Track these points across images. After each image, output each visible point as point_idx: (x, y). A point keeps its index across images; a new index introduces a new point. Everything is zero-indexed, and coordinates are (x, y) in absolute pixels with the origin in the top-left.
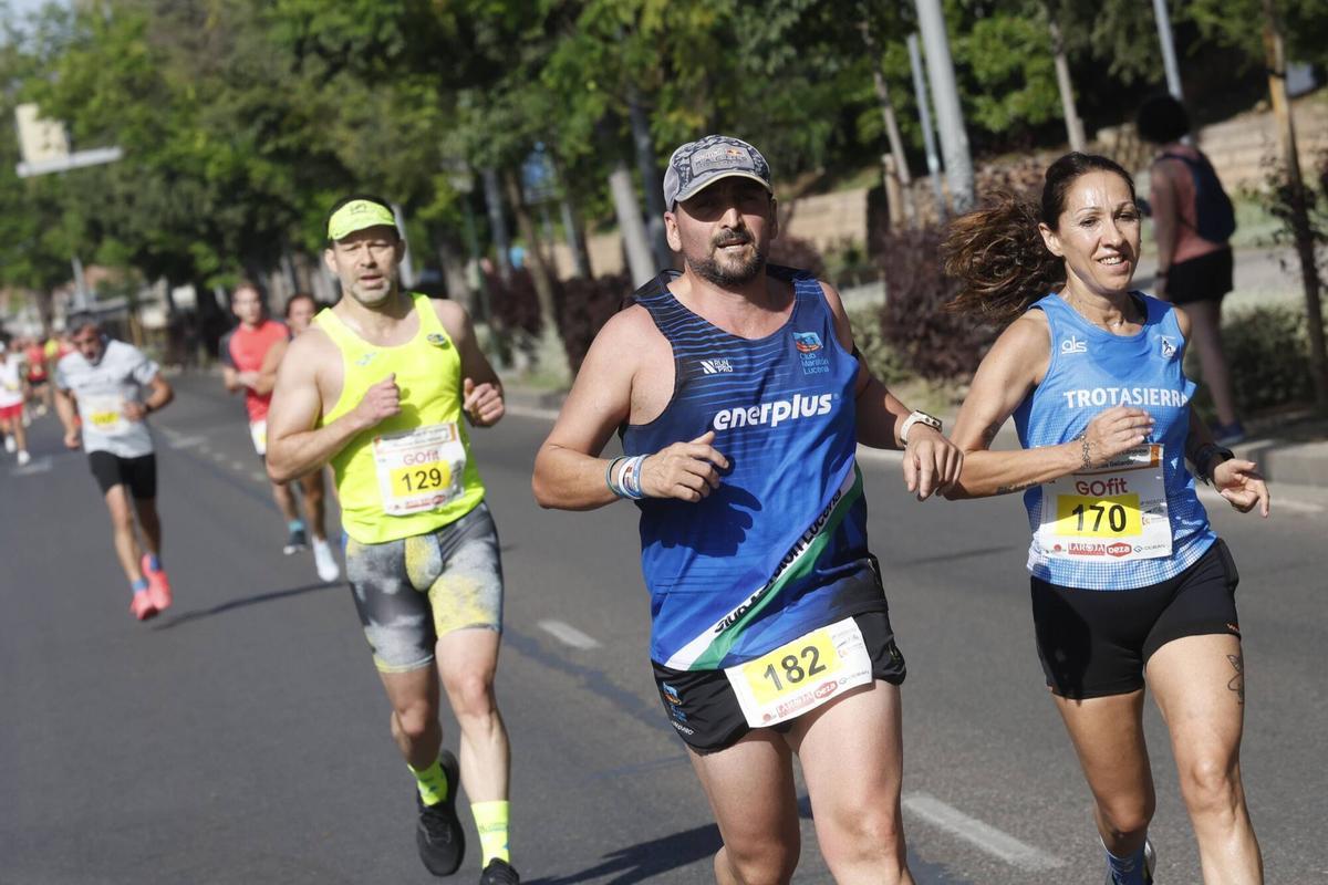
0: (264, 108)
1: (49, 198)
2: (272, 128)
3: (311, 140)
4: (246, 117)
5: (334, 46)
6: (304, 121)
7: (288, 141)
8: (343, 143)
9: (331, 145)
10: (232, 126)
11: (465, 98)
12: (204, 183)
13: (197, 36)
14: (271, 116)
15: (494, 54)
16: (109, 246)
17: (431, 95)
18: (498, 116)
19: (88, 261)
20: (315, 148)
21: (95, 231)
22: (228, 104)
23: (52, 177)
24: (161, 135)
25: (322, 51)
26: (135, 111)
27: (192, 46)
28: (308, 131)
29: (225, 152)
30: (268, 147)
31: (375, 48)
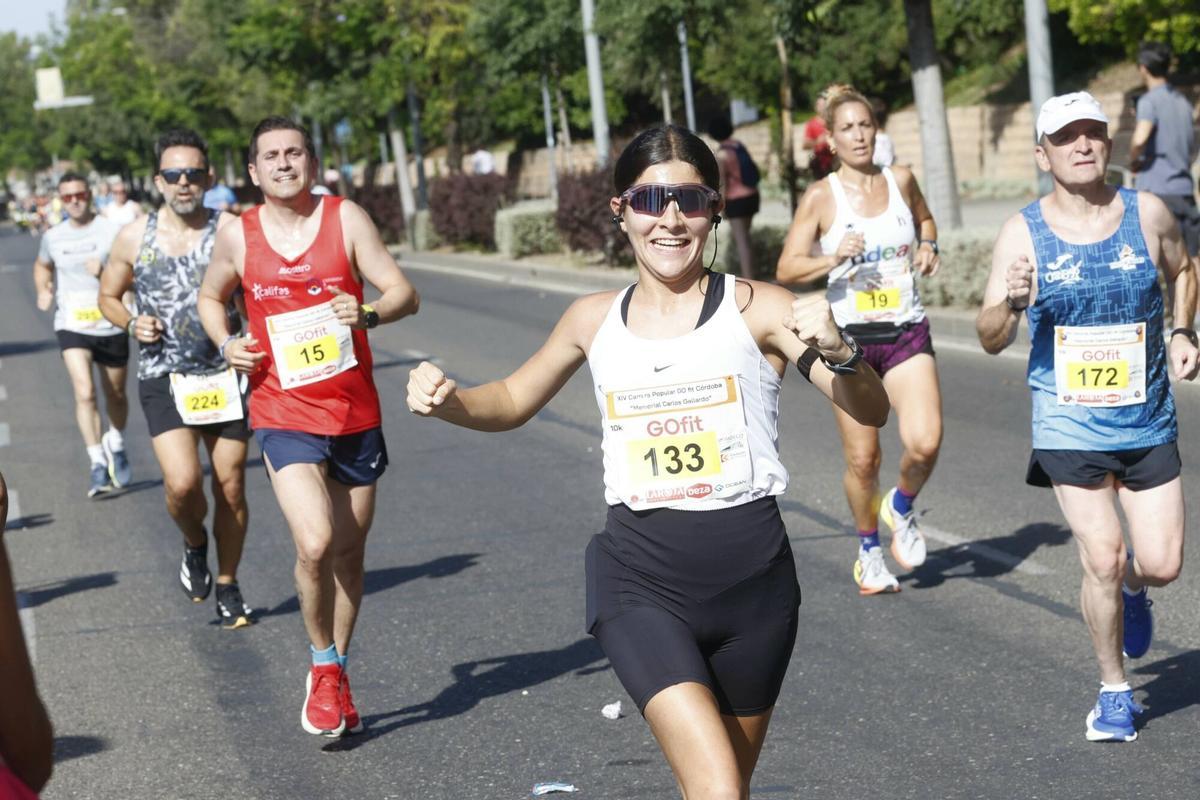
0: (191, 82)
1: (46, 123)
2: (197, 93)
3: (217, 100)
4: (183, 86)
5: (251, 52)
6: (213, 90)
7: (204, 100)
8: (235, 104)
9: (227, 104)
10: (175, 89)
11: (313, 86)
12: (147, 118)
13: (159, 39)
14: (196, 86)
15: (336, 63)
16: (78, 150)
17: (291, 83)
18: (330, 96)
19: (63, 157)
20: (219, 105)
21: (72, 141)
22: (173, 78)
23: (51, 111)
24: (132, 91)
25: (244, 54)
26: (120, 77)
27: (157, 46)
28: (216, 96)
29: (166, 104)
30: (194, 103)
31: (274, 55)
